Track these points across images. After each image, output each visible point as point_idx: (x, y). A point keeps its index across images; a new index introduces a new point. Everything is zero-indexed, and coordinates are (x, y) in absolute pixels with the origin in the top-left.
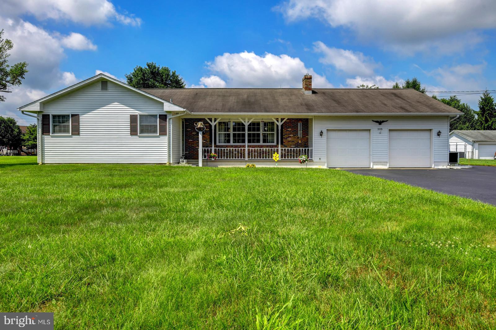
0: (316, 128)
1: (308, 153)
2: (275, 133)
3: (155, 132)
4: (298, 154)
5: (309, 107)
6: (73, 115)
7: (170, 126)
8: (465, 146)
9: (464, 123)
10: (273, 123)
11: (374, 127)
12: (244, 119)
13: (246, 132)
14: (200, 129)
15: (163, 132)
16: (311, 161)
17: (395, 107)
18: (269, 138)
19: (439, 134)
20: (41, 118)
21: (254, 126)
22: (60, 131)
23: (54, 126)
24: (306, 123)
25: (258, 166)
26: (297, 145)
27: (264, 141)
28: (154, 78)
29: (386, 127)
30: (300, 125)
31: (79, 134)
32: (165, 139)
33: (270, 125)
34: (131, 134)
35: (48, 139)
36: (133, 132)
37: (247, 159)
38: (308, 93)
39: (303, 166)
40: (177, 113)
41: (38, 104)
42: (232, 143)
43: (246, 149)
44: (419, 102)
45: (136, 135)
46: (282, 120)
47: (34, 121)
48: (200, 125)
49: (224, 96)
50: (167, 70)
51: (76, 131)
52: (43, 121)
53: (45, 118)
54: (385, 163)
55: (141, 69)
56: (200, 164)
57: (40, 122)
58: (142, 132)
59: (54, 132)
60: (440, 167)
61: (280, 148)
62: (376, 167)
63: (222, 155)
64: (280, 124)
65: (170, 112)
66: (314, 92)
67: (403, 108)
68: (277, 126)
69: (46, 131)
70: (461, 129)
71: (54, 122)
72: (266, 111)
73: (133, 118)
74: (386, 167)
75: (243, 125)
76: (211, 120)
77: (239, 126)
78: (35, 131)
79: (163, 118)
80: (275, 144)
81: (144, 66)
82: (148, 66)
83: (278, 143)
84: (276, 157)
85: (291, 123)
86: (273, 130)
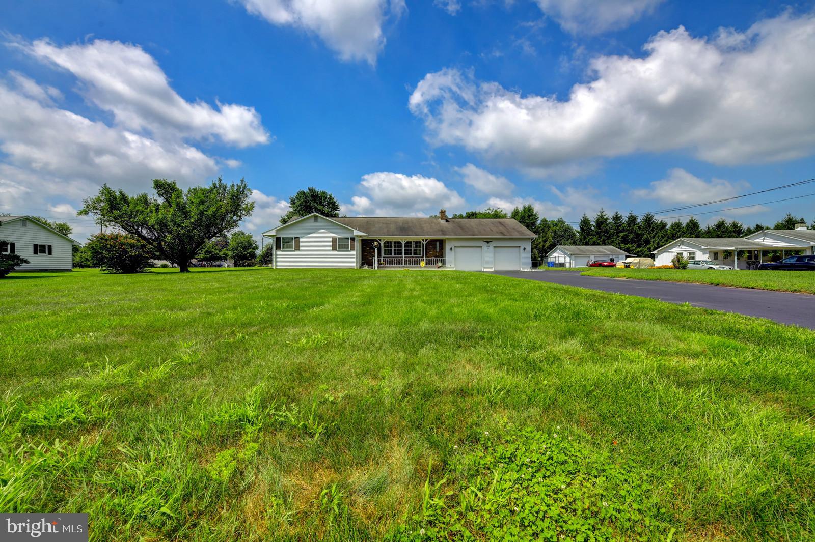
0: (447, 247)
1: (443, 262)
2: (422, 248)
3: (348, 248)
4: (437, 261)
5: (443, 232)
6: (295, 238)
7: (357, 245)
8: (565, 258)
9: (567, 240)
10: (420, 242)
11: (485, 245)
12: (402, 240)
13: (403, 248)
14: (376, 247)
15: (353, 249)
16: (445, 266)
17: (497, 232)
18: (418, 252)
19: (524, 249)
20: (275, 240)
21: (408, 244)
22: (287, 248)
23: (283, 245)
24: (442, 243)
25: (410, 269)
26: (436, 257)
27: (414, 254)
28: (314, 200)
29: (492, 245)
30: (437, 244)
31: (299, 250)
32: (354, 253)
33: (418, 244)
34: (333, 250)
35: (279, 253)
36: (334, 248)
37: (403, 265)
38: (443, 222)
39: (440, 269)
40: (361, 236)
41: (274, 231)
42: (393, 255)
43: (403, 259)
44: (514, 229)
45: (336, 250)
46: (426, 240)
47: (270, 241)
48: (376, 244)
49: (386, 224)
50: (324, 193)
51: (298, 248)
52: (276, 241)
53: (278, 240)
54: (491, 268)
55: (304, 193)
56: (376, 268)
57: (275, 242)
58: (339, 248)
59: (283, 248)
60: (526, 270)
61: (425, 259)
62: (485, 270)
63: (388, 263)
64: (425, 243)
65: (357, 236)
66: (447, 221)
67: (502, 233)
68: (423, 244)
69: (278, 247)
70: (565, 245)
71: (283, 242)
72: (416, 235)
73: (334, 240)
74: (492, 270)
75: (401, 243)
76: (380, 240)
77: (398, 244)
78: (271, 249)
79: (353, 239)
80: (422, 256)
81: (306, 190)
82: (309, 190)
83: (423, 255)
84: (423, 264)
85: (432, 243)
86: (420, 247)
